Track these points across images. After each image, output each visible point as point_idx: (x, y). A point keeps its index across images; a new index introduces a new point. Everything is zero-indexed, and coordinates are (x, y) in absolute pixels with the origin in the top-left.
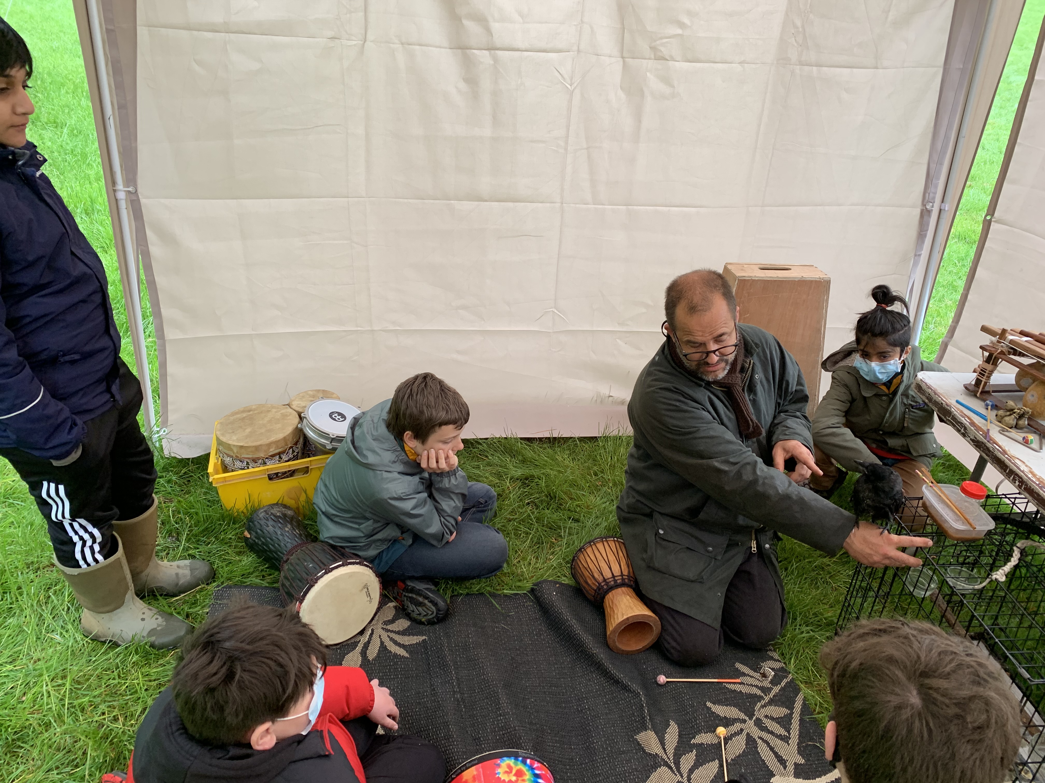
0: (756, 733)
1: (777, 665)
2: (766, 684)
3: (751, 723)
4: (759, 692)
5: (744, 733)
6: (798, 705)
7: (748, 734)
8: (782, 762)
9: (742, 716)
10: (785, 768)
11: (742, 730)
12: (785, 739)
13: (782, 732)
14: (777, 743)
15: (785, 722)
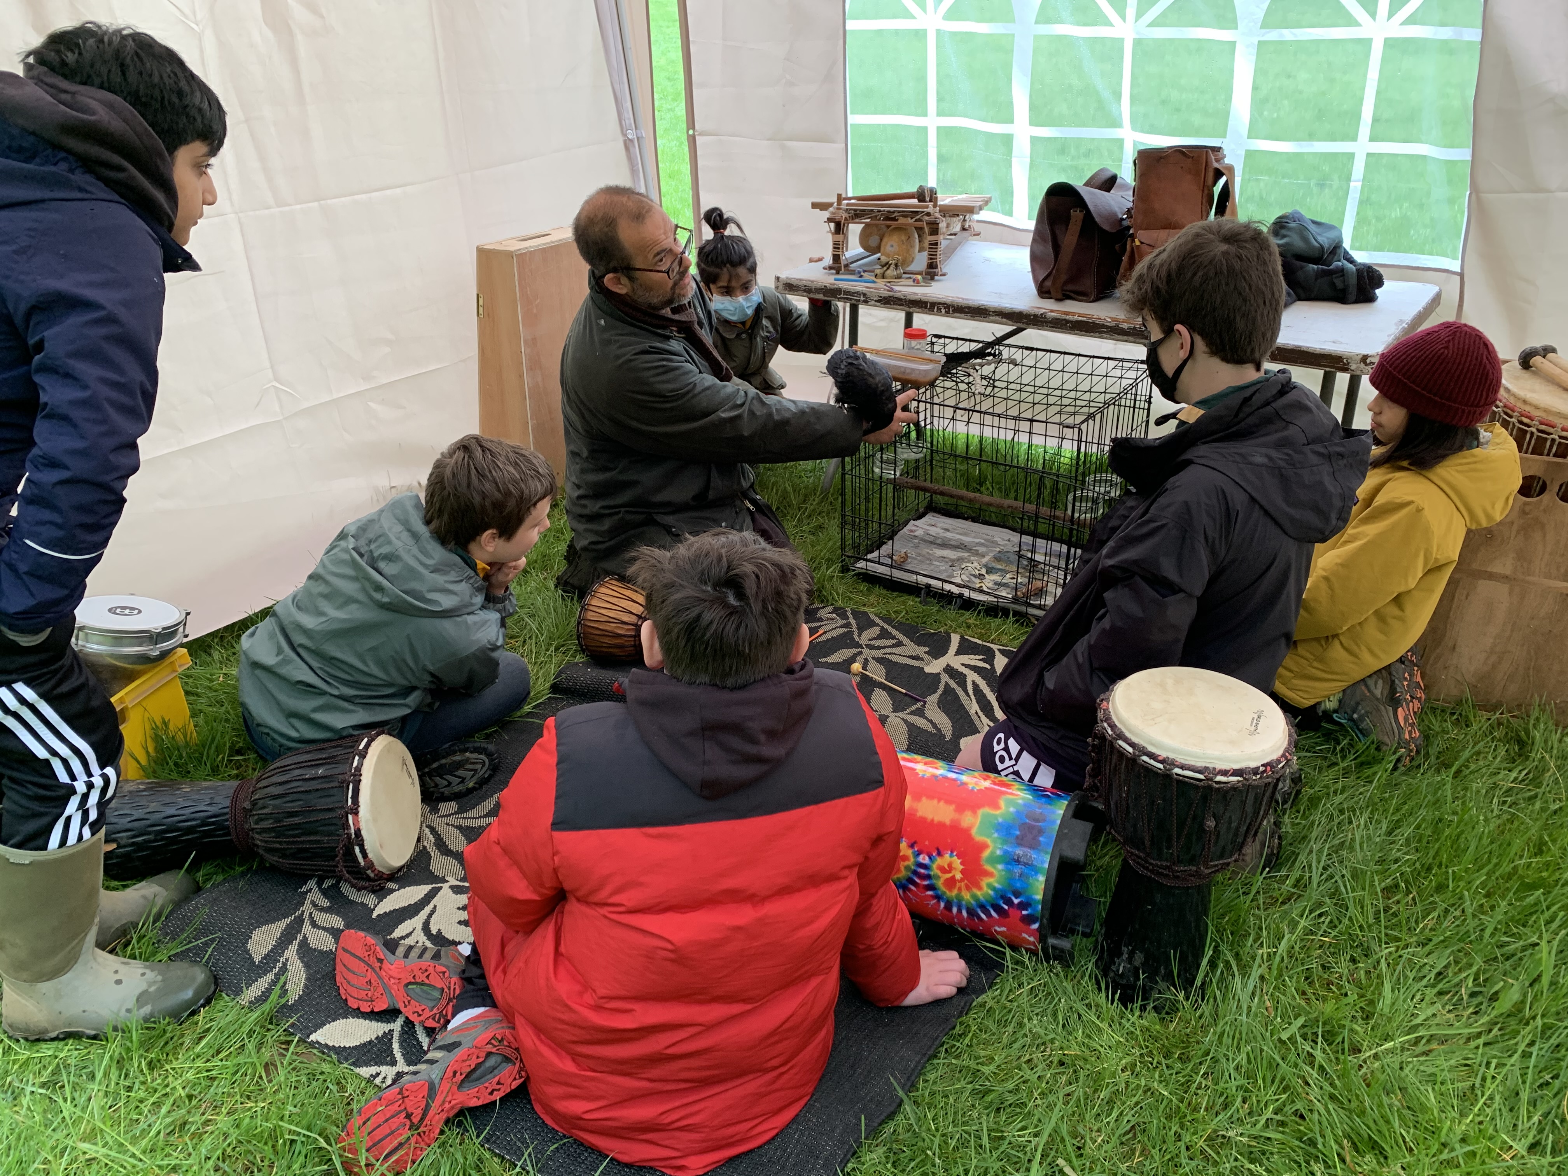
0: (879, 654)
1: (830, 609)
2: (841, 622)
3: (866, 651)
4: (845, 630)
5: (870, 659)
6: (877, 620)
7: (873, 658)
8: (916, 658)
9: (855, 651)
10: (922, 660)
11: (866, 659)
12: (899, 644)
13: (891, 642)
14: (896, 650)
15: (884, 634)
